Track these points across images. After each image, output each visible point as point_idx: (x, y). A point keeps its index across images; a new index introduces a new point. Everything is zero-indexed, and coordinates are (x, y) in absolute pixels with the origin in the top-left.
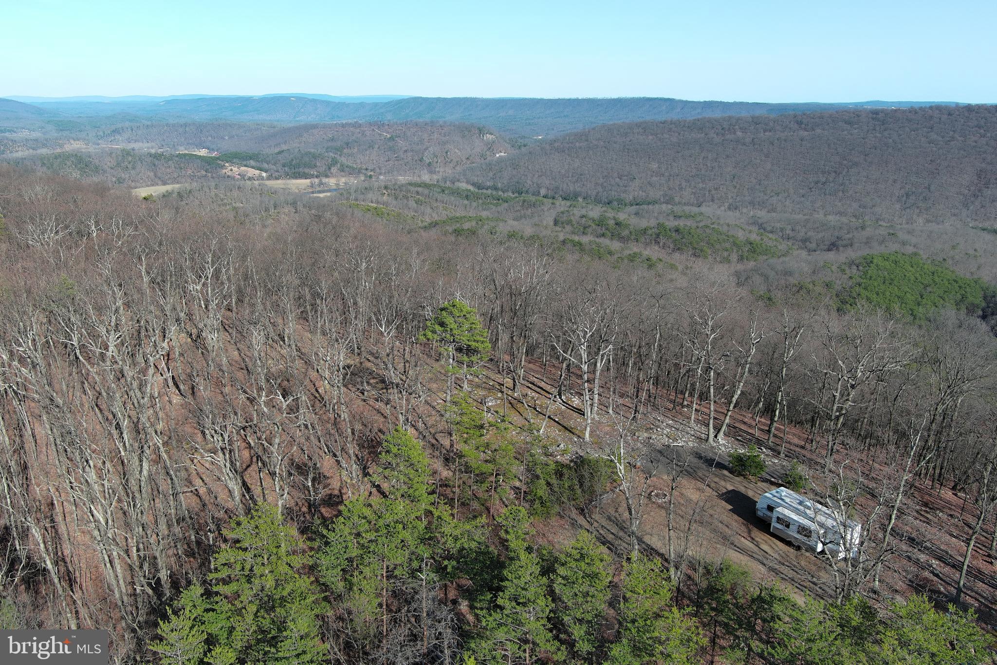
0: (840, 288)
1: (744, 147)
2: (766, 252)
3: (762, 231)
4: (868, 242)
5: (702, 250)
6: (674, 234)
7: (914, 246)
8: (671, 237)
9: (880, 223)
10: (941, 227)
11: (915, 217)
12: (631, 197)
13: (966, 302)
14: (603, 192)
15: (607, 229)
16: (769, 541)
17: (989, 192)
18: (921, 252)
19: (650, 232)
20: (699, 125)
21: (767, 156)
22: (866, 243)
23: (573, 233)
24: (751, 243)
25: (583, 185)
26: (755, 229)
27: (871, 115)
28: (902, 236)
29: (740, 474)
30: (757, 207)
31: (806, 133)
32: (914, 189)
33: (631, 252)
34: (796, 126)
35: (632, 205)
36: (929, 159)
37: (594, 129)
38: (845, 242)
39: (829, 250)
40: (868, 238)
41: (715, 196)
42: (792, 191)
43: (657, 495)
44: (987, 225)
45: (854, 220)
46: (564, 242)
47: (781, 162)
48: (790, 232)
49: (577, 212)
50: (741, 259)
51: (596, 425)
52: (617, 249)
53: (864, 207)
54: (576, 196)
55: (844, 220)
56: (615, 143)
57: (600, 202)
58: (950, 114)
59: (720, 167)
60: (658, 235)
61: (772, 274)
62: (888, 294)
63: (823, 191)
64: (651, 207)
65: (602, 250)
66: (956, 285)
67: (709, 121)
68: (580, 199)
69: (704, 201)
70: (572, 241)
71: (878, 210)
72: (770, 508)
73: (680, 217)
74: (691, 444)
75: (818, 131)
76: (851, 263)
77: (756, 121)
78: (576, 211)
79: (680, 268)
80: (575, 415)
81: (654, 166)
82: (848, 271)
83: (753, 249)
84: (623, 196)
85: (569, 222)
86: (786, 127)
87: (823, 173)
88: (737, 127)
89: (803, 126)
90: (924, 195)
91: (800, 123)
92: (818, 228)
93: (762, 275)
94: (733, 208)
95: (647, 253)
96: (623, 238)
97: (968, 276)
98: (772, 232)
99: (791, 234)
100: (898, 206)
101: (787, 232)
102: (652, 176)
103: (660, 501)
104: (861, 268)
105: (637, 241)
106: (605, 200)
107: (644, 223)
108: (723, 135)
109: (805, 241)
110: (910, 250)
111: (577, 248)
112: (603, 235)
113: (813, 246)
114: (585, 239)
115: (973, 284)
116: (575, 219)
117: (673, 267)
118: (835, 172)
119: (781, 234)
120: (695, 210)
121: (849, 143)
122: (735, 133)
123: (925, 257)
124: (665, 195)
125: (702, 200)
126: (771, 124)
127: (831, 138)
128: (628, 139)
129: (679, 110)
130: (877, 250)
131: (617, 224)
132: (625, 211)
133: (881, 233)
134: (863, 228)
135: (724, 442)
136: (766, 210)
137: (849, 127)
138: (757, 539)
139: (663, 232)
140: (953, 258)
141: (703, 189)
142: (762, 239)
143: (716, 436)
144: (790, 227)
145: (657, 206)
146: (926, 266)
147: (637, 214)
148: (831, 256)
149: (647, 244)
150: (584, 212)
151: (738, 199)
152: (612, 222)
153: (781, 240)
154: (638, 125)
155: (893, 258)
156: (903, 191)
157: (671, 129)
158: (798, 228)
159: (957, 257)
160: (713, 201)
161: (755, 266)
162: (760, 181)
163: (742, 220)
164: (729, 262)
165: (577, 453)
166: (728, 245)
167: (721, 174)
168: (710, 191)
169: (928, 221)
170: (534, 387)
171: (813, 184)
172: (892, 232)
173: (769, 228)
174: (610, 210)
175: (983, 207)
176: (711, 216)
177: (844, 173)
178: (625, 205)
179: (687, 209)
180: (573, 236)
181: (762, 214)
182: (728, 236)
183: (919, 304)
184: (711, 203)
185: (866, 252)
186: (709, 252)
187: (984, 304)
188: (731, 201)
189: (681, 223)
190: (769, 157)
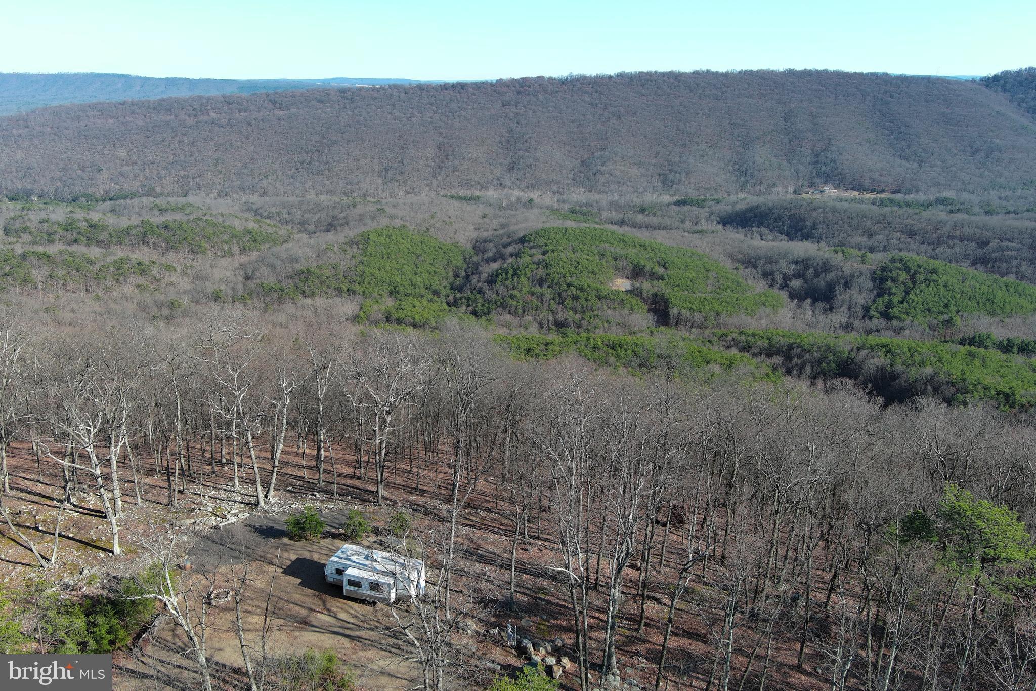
0: (345, 268)
1: (222, 129)
2: (267, 239)
3: (258, 217)
4: (361, 218)
5: (199, 246)
6: (163, 232)
7: (401, 219)
8: (160, 235)
9: (369, 199)
10: (419, 198)
11: (396, 190)
12: (102, 192)
13: (451, 266)
14: (64, 187)
15: (79, 233)
16: (344, 606)
17: (450, 163)
18: (408, 224)
19: (134, 232)
20: (166, 106)
21: (247, 138)
22: (360, 220)
23: (35, 243)
24: (250, 233)
25: (35, 181)
26: (251, 215)
27: (339, 94)
28: (389, 210)
29: (301, 537)
30: (248, 191)
31: (282, 113)
32: (390, 164)
33: (116, 258)
34: (271, 106)
35: (105, 201)
36: (397, 134)
37: (34, 112)
38: (341, 221)
39: (328, 231)
40: (360, 215)
41: (201, 183)
42: (279, 173)
43: (217, 597)
44: (453, 192)
45: (344, 198)
46: (24, 256)
47: (263, 144)
48: (287, 216)
49: (34, 217)
50: (243, 250)
51: (125, 526)
52: (98, 256)
53: (351, 184)
54: (27, 195)
55: (336, 199)
56: (66, 128)
57: (62, 200)
58: (406, 93)
59: (199, 151)
60: (145, 235)
61: (278, 263)
62: (388, 267)
63: (310, 171)
64: (128, 201)
65: (78, 259)
66: (441, 251)
67: (177, 101)
68: (35, 199)
69: (190, 189)
70: (34, 253)
71: (363, 186)
72: (340, 572)
73: (166, 210)
74: (242, 516)
75: (294, 110)
76: (351, 242)
77: (228, 101)
78: (32, 215)
79: (179, 269)
80: (95, 520)
81: (123, 154)
82: (349, 251)
83: (253, 239)
84: (91, 190)
85: (26, 230)
86: (261, 106)
87: (307, 152)
88: (209, 107)
89: (277, 105)
90: (400, 168)
91: (274, 102)
92: (313, 209)
93: (268, 265)
94: (222, 194)
95: (136, 256)
96: (102, 241)
97: (449, 242)
98: (268, 217)
99: (289, 218)
100: (380, 181)
101: (284, 216)
102: (122, 165)
103: (222, 602)
104: (360, 246)
105: (121, 244)
106: (67, 196)
107: (124, 223)
108: (195, 116)
109: (303, 223)
110: (398, 223)
111: (45, 261)
112: (76, 241)
113: (312, 228)
114: (52, 249)
115: (453, 249)
116: (33, 225)
117: (170, 268)
118: (318, 151)
119: (278, 219)
120: (181, 201)
121: (324, 122)
122: (208, 115)
123: (411, 228)
124: (143, 186)
125: (187, 189)
126: (245, 104)
127: (307, 117)
128: (82, 124)
129: (138, 88)
130: (371, 226)
131: (90, 226)
132: (98, 208)
133: (371, 209)
134: (354, 205)
135: (276, 500)
136: (258, 194)
137: (321, 106)
138: (332, 609)
139: (150, 230)
140: (433, 226)
141: (187, 176)
142: (261, 227)
143: (266, 496)
144: (285, 210)
145: (136, 200)
146: (414, 237)
147: (113, 211)
148: (331, 236)
149: (133, 247)
150: (43, 215)
151: (227, 184)
152: (83, 225)
153: (280, 225)
154: (93, 107)
155: (385, 232)
156: (381, 166)
157: (133, 111)
158: (294, 210)
159: (437, 225)
160: (199, 188)
161: (260, 256)
162: (246, 163)
163: (235, 208)
164: (231, 254)
165: (108, 574)
166: (226, 237)
167: (202, 159)
168: (193, 178)
169: (408, 193)
170: (29, 497)
171: (299, 165)
172: (380, 207)
173: (265, 214)
174: (77, 210)
175: (447, 176)
176: (201, 206)
177: (326, 151)
178: (97, 201)
179: (172, 199)
180: (35, 246)
181: (254, 199)
182: (224, 227)
183: (416, 274)
184: (198, 191)
185: (361, 229)
186: (208, 246)
187: (465, 266)
188: (219, 187)
189: (169, 218)
190: (249, 139)
